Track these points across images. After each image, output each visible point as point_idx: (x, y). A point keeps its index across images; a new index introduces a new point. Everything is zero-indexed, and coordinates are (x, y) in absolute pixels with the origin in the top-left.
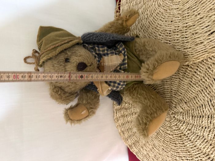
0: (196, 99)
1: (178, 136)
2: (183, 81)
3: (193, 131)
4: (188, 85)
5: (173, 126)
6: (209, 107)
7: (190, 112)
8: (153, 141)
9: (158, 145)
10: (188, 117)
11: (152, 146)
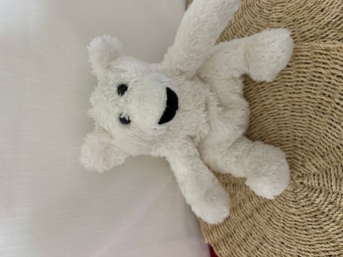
1: (311, 216)
2: (318, 120)
3: (337, 205)
4: (325, 126)
5: (300, 199)
7: (332, 171)
8: (262, 230)
9: (273, 237)
10: (327, 181)
11: (261, 241)
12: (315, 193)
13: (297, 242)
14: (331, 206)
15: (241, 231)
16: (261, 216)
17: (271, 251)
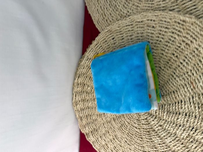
0: (176, 93)
1: (146, 131)
3: (164, 127)
5: (141, 120)
6: (189, 104)
7: (166, 106)
8: (115, 132)
9: (121, 137)
10: (162, 112)
11: (114, 137)
12: (152, 118)
13: (134, 143)
14: (160, 128)
15: (103, 129)
16: (116, 124)
17: (119, 144)
